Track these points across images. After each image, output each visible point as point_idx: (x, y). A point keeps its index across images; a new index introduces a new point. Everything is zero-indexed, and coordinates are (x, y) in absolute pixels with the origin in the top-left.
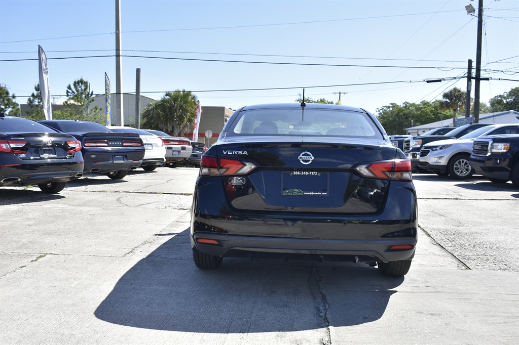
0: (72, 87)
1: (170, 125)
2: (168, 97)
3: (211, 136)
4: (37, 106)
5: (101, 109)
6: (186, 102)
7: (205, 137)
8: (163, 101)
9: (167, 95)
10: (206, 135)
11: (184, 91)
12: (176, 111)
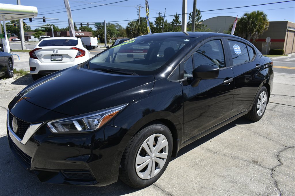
0: (192, 14)
1: (244, 34)
2: (246, 16)
3: (270, 40)
4: (175, 25)
5: (206, 26)
6: (256, 19)
7: (266, 42)
8: (242, 19)
9: (245, 15)
10: (266, 41)
11: (258, 12)
12: (249, 25)
